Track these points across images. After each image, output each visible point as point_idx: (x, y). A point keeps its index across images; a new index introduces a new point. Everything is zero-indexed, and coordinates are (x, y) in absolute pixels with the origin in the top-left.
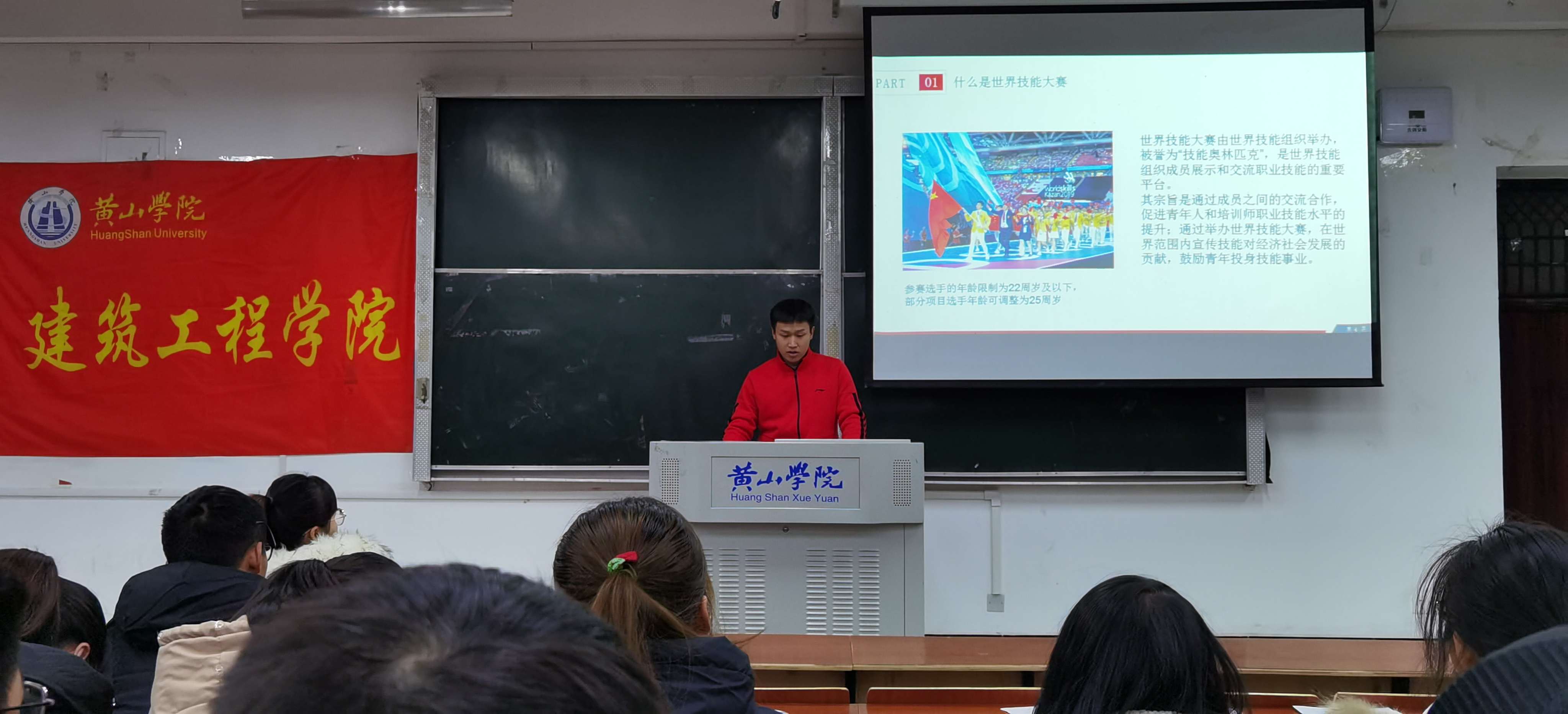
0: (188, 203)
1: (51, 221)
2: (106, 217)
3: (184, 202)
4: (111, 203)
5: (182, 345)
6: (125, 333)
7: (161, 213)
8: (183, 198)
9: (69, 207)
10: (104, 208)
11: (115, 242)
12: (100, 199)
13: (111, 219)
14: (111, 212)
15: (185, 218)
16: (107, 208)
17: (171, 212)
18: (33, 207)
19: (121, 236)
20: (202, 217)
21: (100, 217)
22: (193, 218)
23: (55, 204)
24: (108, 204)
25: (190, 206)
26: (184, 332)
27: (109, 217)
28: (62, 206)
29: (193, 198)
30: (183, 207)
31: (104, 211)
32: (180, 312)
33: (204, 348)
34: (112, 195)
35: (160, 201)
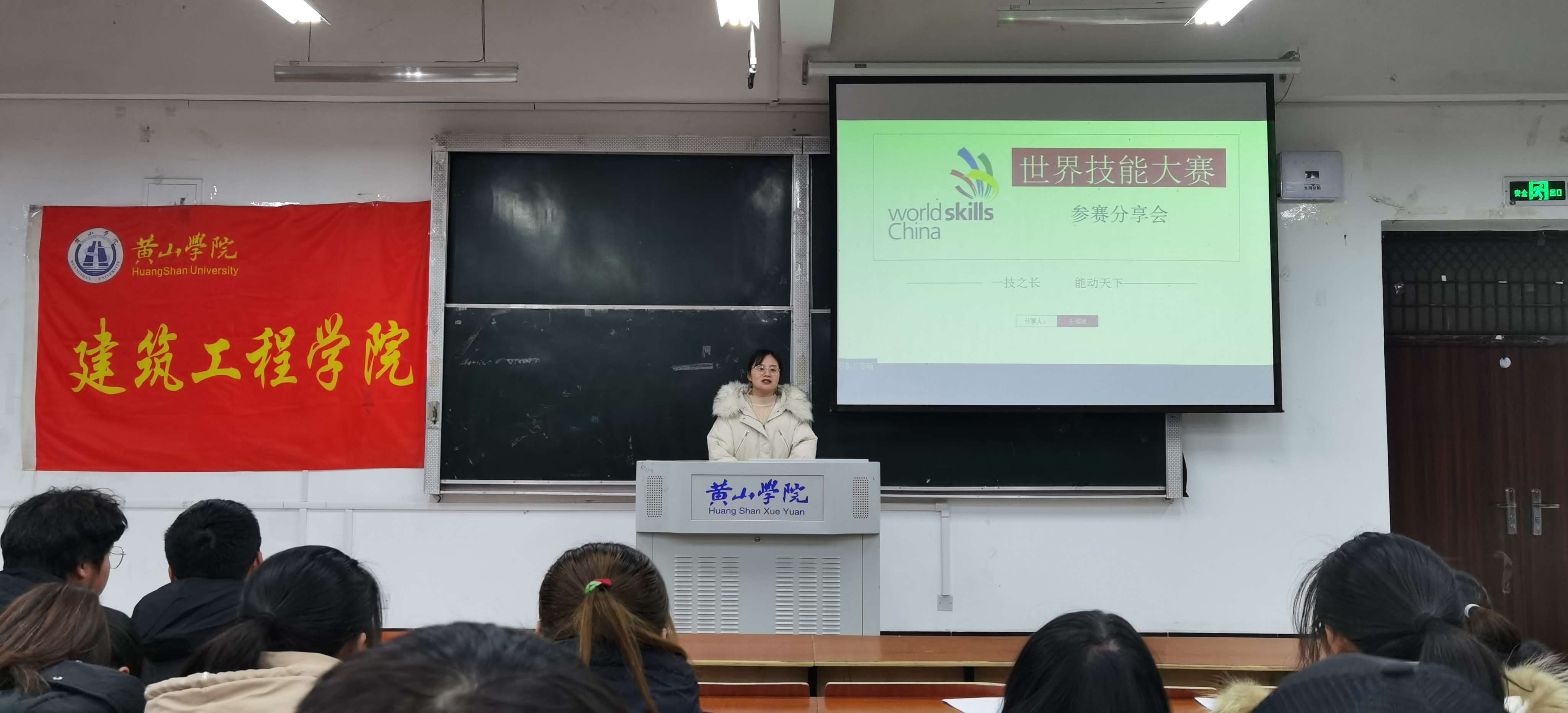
0: (222, 244)
1: (96, 259)
2: (146, 255)
3: (218, 242)
4: (151, 243)
5: (214, 371)
6: (163, 360)
7: (197, 252)
8: (217, 238)
9: (113, 247)
10: (145, 247)
11: (153, 278)
12: (141, 240)
13: (151, 257)
14: (151, 251)
15: (219, 257)
16: (147, 248)
17: (207, 251)
18: (80, 246)
19: (159, 273)
20: (234, 257)
21: (141, 256)
22: (227, 257)
23: (99, 243)
24: (148, 244)
25: (223, 246)
26: (217, 359)
27: (149, 256)
28: (106, 245)
29: (226, 239)
30: (217, 246)
31: (145, 250)
32: (213, 341)
33: (234, 373)
34: (152, 236)
35: (197, 242)
